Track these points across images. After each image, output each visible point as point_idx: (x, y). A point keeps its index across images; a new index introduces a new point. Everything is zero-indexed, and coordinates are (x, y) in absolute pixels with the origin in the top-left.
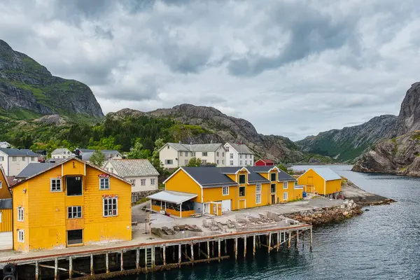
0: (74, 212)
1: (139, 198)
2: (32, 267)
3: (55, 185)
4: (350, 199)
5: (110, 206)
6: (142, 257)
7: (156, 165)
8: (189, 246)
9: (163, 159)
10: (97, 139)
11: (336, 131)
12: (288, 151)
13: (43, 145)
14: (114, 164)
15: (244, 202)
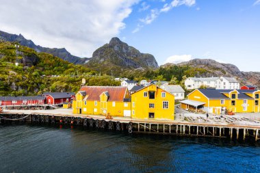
0: (151, 106)
1: (177, 102)
2: (137, 124)
3: (145, 94)
5: (166, 105)
6: (179, 128)
7: (183, 88)
8: (202, 128)
9: (186, 85)
10: (156, 76)
13: (137, 79)
14: (165, 86)
15: (235, 109)
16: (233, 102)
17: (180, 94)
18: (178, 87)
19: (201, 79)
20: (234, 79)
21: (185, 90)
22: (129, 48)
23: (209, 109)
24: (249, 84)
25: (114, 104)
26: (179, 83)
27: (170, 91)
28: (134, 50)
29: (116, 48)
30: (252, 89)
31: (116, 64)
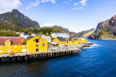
0: (37, 46)
1: (48, 43)
2: (30, 55)
3: (34, 41)
4: (88, 44)
5: (44, 45)
6: (49, 54)
7: (51, 37)
8: (58, 53)
9: (52, 36)
10: (39, 32)
11: (84, 31)
12: (75, 35)
14: (43, 36)
15: (68, 44)
16: (67, 42)
17: (50, 40)
18: (49, 37)
20: (68, 34)
21: (52, 38)
22: (25, 17)
23: (60, 45)
24: (72, 36)
25: (16, 46)
26: (49, 35)
27: (45, 39)
28: (28, 18)
29: (16, 16)
30: (72, 37)
31: (17, 25)
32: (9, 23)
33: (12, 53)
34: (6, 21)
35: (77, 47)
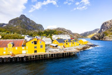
2: (28, 57)
4: (89, 45)
8: (55, 54)
10: (43, 34)
11: (88, 32)
15: (67, 46)
16: (67, 43)
17: (50, 42)
18: (49, 39)
19: (58, 35)
21: (52, 40)
22: (31, 21)
23: (59, 47)
28: (33, 22)
29: (23, 20)
31: (23, 28)
32: (17, 27)
33: (13, 55)
34: (15, 26)
35: (76, 49)
